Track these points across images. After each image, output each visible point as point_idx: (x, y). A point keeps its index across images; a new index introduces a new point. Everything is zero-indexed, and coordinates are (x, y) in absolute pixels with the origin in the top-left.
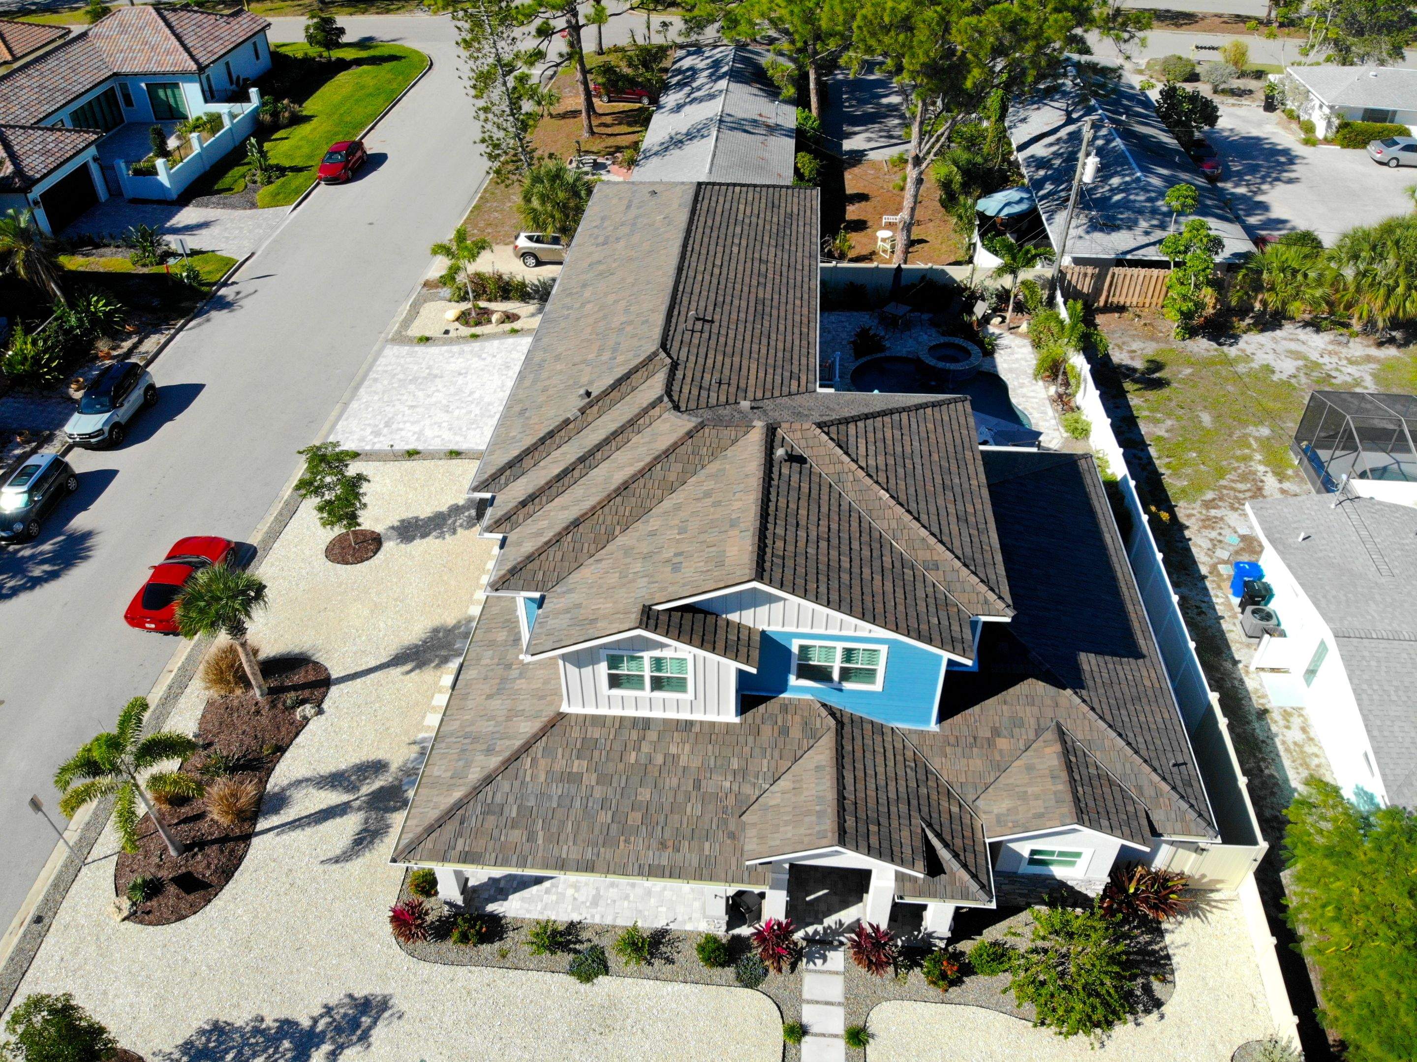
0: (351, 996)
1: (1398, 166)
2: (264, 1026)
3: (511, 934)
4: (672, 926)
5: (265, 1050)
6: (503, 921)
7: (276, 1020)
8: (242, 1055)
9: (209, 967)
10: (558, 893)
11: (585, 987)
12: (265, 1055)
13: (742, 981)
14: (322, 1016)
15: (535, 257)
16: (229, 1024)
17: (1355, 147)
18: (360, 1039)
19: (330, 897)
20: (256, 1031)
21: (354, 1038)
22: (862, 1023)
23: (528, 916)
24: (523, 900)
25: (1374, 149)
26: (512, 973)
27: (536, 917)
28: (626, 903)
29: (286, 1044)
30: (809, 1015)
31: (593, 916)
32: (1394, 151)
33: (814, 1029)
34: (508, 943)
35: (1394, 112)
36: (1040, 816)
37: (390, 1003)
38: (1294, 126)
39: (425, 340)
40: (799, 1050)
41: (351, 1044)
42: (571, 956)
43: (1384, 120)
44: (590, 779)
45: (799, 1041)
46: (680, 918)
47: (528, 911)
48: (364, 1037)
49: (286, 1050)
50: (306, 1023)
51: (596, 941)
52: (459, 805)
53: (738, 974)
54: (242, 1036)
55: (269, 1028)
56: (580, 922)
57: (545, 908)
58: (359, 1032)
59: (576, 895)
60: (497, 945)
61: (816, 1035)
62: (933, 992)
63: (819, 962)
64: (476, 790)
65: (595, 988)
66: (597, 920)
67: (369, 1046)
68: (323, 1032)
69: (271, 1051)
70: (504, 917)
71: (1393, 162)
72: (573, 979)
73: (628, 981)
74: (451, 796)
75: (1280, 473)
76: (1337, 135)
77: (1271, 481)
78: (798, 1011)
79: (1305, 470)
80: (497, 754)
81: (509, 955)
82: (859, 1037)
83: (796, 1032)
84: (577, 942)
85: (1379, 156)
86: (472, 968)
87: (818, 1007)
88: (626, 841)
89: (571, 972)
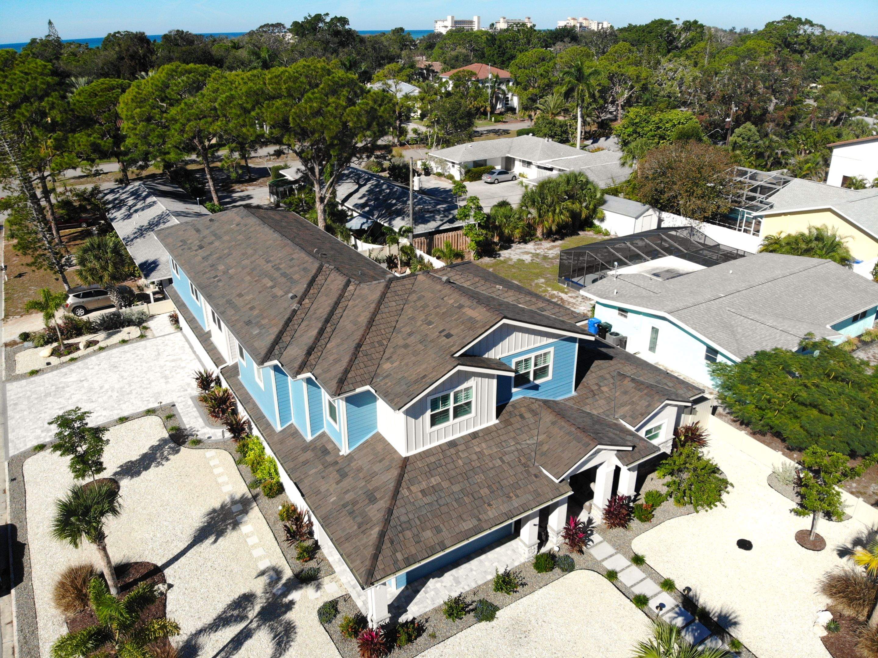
1: (499, 182)
3: (427, 624)
4: (508, 569)
6: (417, 621)
10: (433, 590)
11: (494, 623)
13: (566, 570)
15: (83, 307)
17: (475, 180)
22: (633, 554)
23: (427, 610)
24: (416, 603)
25: (485, 177)
26: (448, 642)
27: (432, 608)
28: (474, 573)
30: (609, 565)
31: (463, 588)
32: (495, 176)
33: (618, 570)
34: (430, 630)
35: (485, 161)
36: (649, 405)
38: (443, 178)
39: (34, 373)
40: (621, 582)
42: (472, 614)
43: (482, 166)
44: (445, 484)
45: (617, 578)
46: (508, 563)
47: (426, 607)
51: (476, 598)
52: (382, 535)
53: (561, 568)
56: (460, 596)
57: (433, 600)
59: (443, 584)
60: (425, 634)
61: (622, 570)
62: (646, 525)
63: (590, 543)
64: (387, 521)
65: (500, 619)
66: (467, 589)
70: (414, 619)
71: (496, 181)
72: (484, 623)
73: (513, 605)
74: (371, 535)
75: (563, 292)
76: (467, 177)
77: (563, 295)
78: (603, 567)
79: (572, 287)
80: (381, 499)
81: (437, 634)
82: (638, 560)
83: (612, 576)
84: (468, 606)
85: (489, 180)
86: (423, 654)
87: (609, 560)
88: (489, 505)
89: (480, 620)
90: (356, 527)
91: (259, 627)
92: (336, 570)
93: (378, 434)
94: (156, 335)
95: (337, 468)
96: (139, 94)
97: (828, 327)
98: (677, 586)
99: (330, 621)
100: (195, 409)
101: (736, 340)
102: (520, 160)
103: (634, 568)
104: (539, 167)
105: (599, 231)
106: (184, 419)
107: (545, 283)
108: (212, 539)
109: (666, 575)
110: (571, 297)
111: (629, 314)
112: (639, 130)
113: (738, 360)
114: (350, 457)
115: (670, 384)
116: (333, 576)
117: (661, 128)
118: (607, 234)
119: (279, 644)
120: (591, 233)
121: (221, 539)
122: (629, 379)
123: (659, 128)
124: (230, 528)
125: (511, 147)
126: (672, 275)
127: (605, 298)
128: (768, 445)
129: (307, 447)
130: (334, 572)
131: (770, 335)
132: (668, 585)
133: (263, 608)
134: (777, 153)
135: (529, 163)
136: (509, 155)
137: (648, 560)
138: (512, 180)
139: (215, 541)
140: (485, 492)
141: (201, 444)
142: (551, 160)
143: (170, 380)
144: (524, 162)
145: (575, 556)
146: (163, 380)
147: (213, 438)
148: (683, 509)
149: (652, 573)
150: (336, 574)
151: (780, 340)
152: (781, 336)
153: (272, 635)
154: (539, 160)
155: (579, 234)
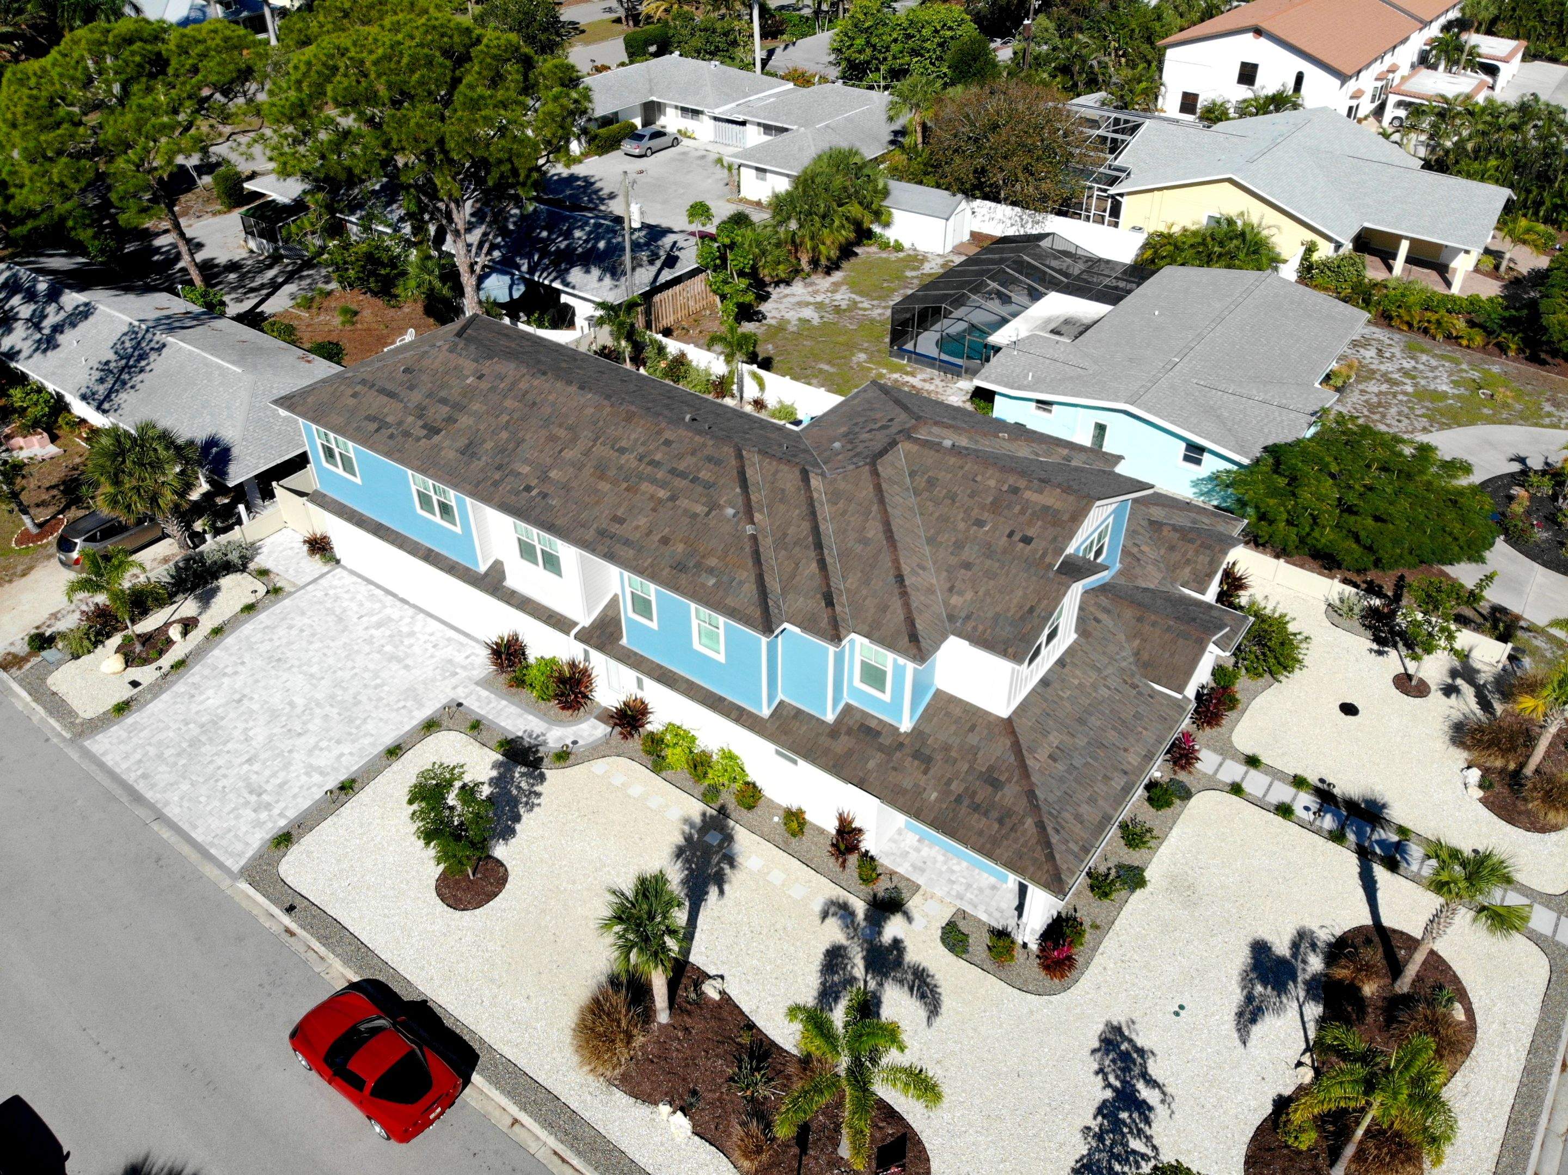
0: (1094, 1051)
1: (653, 154)
2: (1097, 1129)
3: (1078, 915)
5: (1124, 1135)
6: (1064, 915)
7: (1095, 1118)
8: (1119, 1155)
9: (1003, 1161)
11: (1149, 887)
12: (1129, 1136)
13: (1185, 798)
14: (1105, 1079)
16: (1081, 1159)
17: (609, 152)
18: (1142, 1057)
19: (971, 1033)
20: (1100, 1137)
21: (1139, 1060)
22: (1243, 756)
25: (626, 146)
26: (1116, 928)
29: (1124, 1115)
30: (1226, 777)
32: (641, 142)
33: (1238, 780)
34: (1087, 920)
37: (1115, 1023)
39: (122, 709)
40: (1250, 794)
41: (1144, 1066)
42: (1118, 885)
43: (611, 123)
44: (1068, 740)
45: (1243, 790)
48: (1141, 1052)
49: (1130, 1116)
50: (1109, 1094)
51: (1110, 865)
53: (1178, 797)
54: (1100, 1151)
55: (1101, 1125)
58: (1135, 1055)
60: (1085, 928)
61: (1243, 779)
65: (1153, 881)
67: (1152, 1053)
68: (1123, 1082)
69: (1125, 1130)
70: (1059, 913)
71: (649, 152)
72: (1138, 892)
73: (1155, 860)
74: (1025, 831)
75: (907, 373)
76: (593, 147)
77: (908, 378)
78: (1220, 781)
79: (916, 362)
80: (1009, 780)
81: (1098, 923)
82: (1252, 761)
83: (1236, 789)
84: (1108, 875)
85: (637, 152)
86: (1100, 951)
87: (1222, 770)
88: (1126, 750)
89: (1133, 890)
90: (996, 826)
91: (881, 985)
92: (920, 882)
93: (939, 694)
94: (301, 582)
95: (907, 750)
96: (36, 99)
97: (1317, 385)
98: (1309, 780)
99: (966, 951)
100: (504, 703)
101: (1229, 430)
102: (676, 107)
103: (1253, 772)
104: (716, 119)
105: (885, 246)
106: (503, 724)
107: (870, 360)
108: (713, 891)
109: (1292, 772)
110: (924, 381)
111: (1055, 407)
112: (874, 40)
113: (1246, 461)
114: (917, 732)
115: (1206, 521)
116: (921, 892)
117: (914, 36)
118: (898, 247)
119: (923, 996)
120: (874, 249)
121: (726, 887)
122: (1170, 528)
123: (909, 37)
124: (726, 867)
125: (650, 81)
126: (1079, 329)
127: (1019, 388)
128: (1302, 566)
129: (834, 731)
130: (918, 887)
131: (1267, 416)
132: (1299, 782)
133: (865, 958)
134: (1091, 66)
135: (696, 113)
136: (655, 99)
137: (1264, 759)
138: (673, 146)
139: (722, 892)
140: (1112, 736)
141: (572, 757)
142: (734, 105)
143: (409, 662)
144: (684, 110)
145: (1182, 776)
146: (394, 666)
147: (581, 742)
148: (1261, 682)
149: (1276, 774)
150: (923, 887)
151: (1282, 421)
152: (1280, 415)
153: (906, 988)
154: (717, 106)
155: (856, 254)
